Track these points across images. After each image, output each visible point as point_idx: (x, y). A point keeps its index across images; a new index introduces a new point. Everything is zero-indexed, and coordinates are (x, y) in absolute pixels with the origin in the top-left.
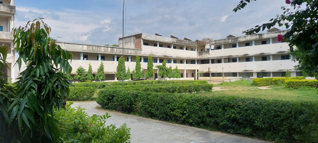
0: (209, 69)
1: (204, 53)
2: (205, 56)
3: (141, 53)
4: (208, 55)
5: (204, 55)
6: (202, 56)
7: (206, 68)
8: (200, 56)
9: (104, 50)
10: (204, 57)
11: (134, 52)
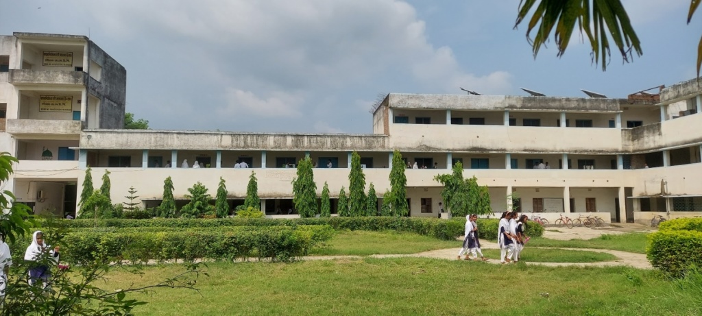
0: (663, 184)
1: (645, 133)
2: (650, 142)
3: (386, 145)
4: (657, 138)
5: (646, 139)
6: (641, 141)
7: (653, 181)
8: (636, 142)
9: (275, 142)
10: (646, 146)
11: (363, 141)
